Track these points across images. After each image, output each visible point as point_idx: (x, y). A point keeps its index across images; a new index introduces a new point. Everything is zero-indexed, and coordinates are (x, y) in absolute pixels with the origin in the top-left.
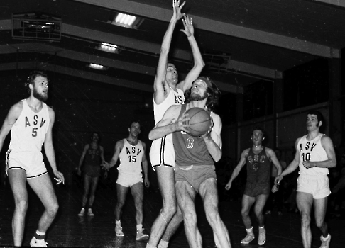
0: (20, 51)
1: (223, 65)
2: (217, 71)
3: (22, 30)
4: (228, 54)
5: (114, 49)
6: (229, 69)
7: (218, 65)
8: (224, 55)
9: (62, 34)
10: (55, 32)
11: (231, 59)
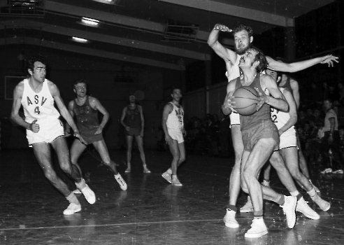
0: (7, 27)
1: (192, 36)
2: (187, 41)
3: (8, 7)
4: (197, 26)
5: (96, 24)
6: (197, 39)
7: (188, 35)
8: (193, 27)
9: (46, 10)
10: (39, 9)
11: (200, 30)
